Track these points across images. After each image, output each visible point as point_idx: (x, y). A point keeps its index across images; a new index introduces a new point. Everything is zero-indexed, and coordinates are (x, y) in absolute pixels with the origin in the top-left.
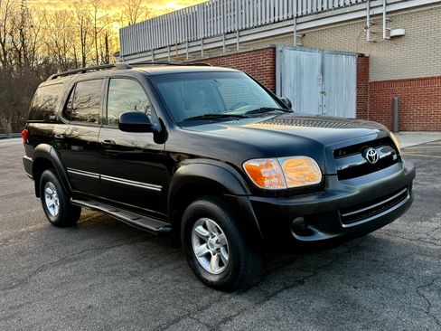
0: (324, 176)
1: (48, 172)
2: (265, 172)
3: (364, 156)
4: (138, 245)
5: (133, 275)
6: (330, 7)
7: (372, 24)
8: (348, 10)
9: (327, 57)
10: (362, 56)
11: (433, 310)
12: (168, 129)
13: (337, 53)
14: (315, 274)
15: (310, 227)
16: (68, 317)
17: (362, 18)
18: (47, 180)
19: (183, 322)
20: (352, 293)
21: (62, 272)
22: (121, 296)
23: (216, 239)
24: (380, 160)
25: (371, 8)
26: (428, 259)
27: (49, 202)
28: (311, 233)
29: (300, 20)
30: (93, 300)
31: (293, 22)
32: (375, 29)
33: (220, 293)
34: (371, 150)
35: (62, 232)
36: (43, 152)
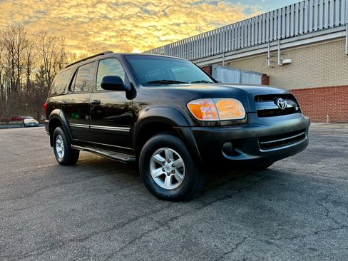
0: (247, 113)
1: (58, 128)
2: (204, 110)
3: (276, 103)
4: (115, 175)
5: (108, 192)
6: (246, 46)
7: (271, 57)
8: (256, 48)
9: (244, 74)
10: (264, 75)
11: (331, 214)
12: (135, 87)
13: (250, 72)
14: (240, 192)
15: (237, 150)
16: (56, 216)
17: (265, 53)
18: (58, 133)
19: (141, 220)
20: (268, 204)
21: (58, 190)
22: (97, 204)
23: (172, 163)
24: (287, 109)
25: (270, 47)
26: (321, 184)
27: (59, 149)
28: (238, 154)
29: (226, 54)
30: (77, 206)
31: (222, 55)
32: (273, 59)
33: (170, 202)
34: (281, 99)
35: (65, 169)
36: (56, 115)
